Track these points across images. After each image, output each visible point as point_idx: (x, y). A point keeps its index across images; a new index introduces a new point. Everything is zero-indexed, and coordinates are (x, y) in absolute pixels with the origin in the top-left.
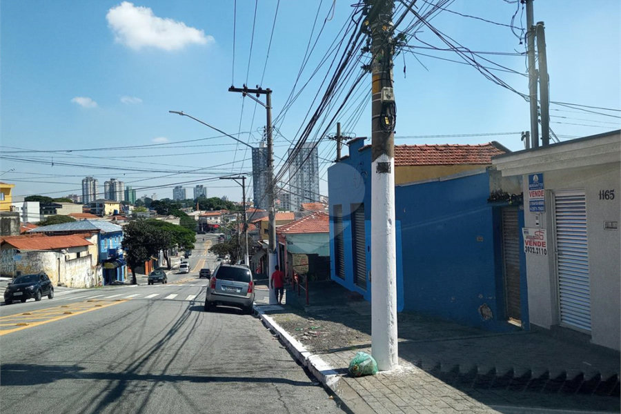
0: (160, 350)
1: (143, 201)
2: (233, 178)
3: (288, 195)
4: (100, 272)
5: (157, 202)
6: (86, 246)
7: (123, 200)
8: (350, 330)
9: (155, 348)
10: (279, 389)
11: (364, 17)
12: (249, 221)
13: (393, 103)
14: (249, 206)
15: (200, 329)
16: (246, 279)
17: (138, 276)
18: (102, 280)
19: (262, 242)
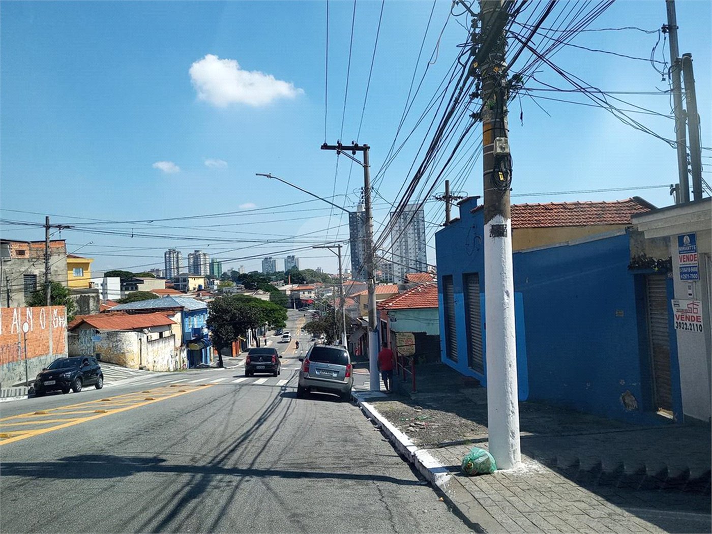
0: (247, 441)
1: (229, 274)
2: (328, 247)
3: (390, 265)
4: (184, 354)
5: (245, 275)
6: (170, 325)
7: (208, 273)
8: (464, 421)
9: (242, 438)
10: (381, 488)
11: (472, 58)
12: (346, 296)
13: (509, 155)
14: (346, 279)
15: (291, 418)
16: (343, 361)
17: (225, 359)
18: (187, 362)
19: (362, 319)
